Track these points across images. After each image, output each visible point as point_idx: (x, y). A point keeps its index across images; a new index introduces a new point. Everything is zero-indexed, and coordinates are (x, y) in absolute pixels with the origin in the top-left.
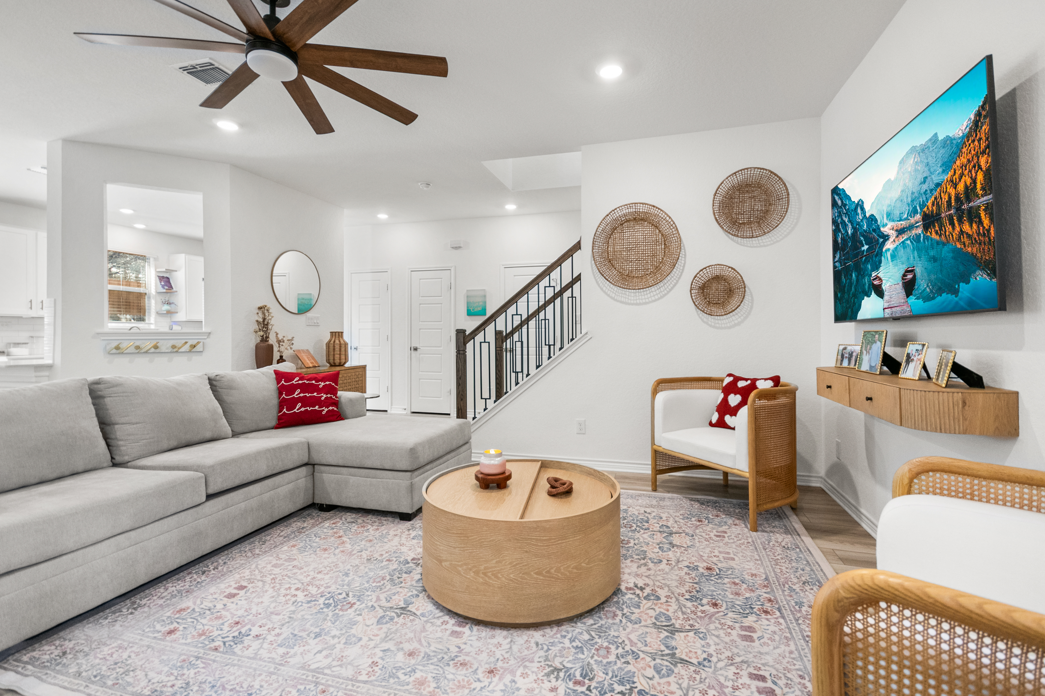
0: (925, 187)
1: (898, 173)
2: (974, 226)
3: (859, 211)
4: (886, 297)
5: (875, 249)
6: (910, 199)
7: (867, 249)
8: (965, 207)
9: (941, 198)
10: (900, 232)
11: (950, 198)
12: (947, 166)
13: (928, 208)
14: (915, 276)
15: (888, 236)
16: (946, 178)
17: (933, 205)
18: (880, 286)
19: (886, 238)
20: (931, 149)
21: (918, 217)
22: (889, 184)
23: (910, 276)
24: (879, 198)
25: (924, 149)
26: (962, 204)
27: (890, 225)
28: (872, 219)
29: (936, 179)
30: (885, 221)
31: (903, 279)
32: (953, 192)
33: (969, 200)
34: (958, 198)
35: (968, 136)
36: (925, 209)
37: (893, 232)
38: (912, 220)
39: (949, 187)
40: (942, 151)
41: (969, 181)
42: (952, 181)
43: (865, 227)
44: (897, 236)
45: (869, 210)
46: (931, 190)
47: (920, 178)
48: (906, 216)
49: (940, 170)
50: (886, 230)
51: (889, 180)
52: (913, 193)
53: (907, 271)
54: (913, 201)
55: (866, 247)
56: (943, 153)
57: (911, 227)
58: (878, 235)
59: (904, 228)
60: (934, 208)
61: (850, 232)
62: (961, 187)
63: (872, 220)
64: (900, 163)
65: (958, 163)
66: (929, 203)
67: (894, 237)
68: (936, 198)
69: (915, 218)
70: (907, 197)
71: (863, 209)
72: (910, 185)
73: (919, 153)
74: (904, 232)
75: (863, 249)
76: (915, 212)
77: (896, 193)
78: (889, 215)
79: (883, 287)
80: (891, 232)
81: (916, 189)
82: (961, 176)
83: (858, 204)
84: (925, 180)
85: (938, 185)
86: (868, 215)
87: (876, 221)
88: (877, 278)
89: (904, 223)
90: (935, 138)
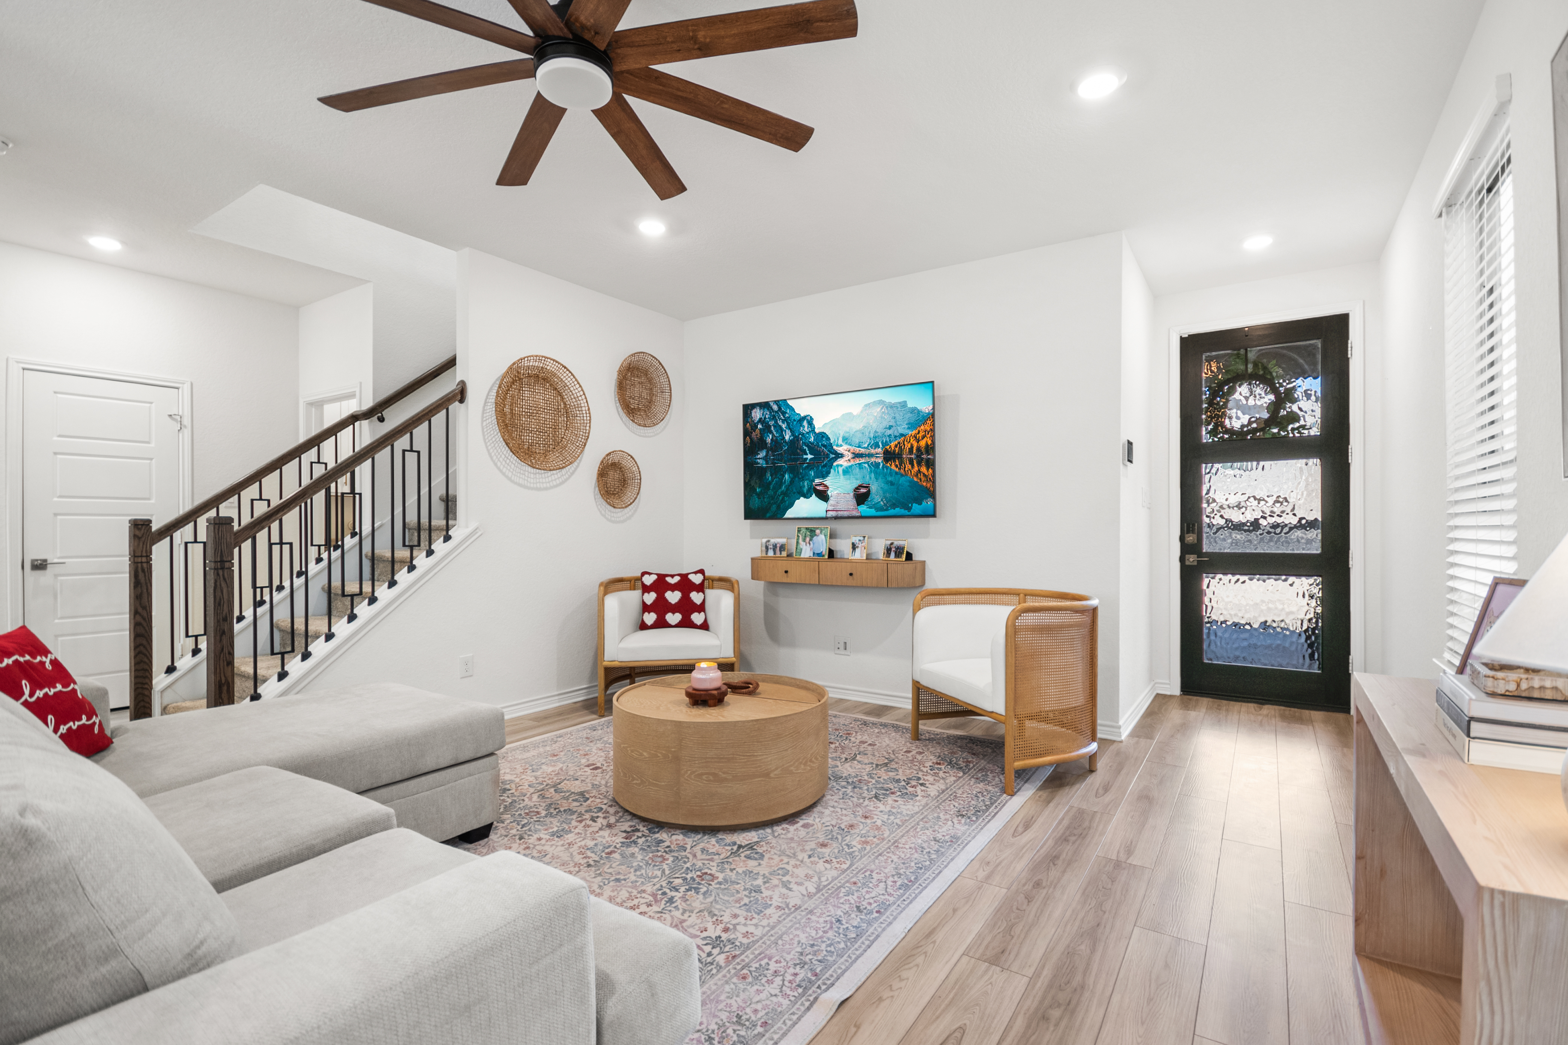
0: (889, 432)
1: (862, 412)
2: (930, 470)
3: (805, 423)
4: (831, 502)
5: (823, 462)
6: (872, 436)
7: (811, 459)
8: (924, 456)
9: (904, 445)
10: (857, 456)
11: (912, 447)
12: (912, 426)
13: (890, 447)
14: (869, 492)
15: (842, 454)
16: (910, 433)
17: (896, 446)
18: (825, 492)
19: (839, 456)
20: (899, 409)
21: (879, 450)
22: (848, 416)
23: (863, 490)
24: (834, 422)
25: (892, 406)
26: (922, 454)
27: (845, 447)
28: (823, 435)
29: (901, 430)
30: (840, 442)
31: (855, 491)
32: (915, 445)
33: (928, 453)
34: (919, 449)
36: (888, 447)
37: (849, 454)
38: (873, 451)
39: (912, 440)
40: (909, 415)
41: (929, 442)
42: (916, 437)
43: (812, 439)
44: (853, 458)
45: (819, 427)
46: (895, 437)
47: (886, 424)
48: (866, 445)
49: (906, 426)
50: (840, 450)
51: (850, 413)
52: (876, 432)
53: (861, 486)
54: (875, 437)
55: (810, 456)
56: (913, 418)
57: (870, 455)
58: (829, 451)
59: (862, 454)
60: (897, 449)
61: (787, 438)
62: (923, 443)
63: (823, 437)
64: (866, 406)
65: (922, 427)
66: (893, 444)
67: (849, 458)
68: (899, 443)
69: (876, 450)
70: (870, 433)
71: (810, 423)
72: (875, 425)
73: (887, 407)
74: (862, 457)
75: (805, 456)
76: (877, 446)
77: (856, 426)
78: (845, 439)
79: (829, 493)
80: (846, 453)
81: (880, 430)
82: (923, 437)
83: (804, 418)
84: (890, 427)
85: (902, 435)
86: (817, 431)
87: (828, 439)
88: (821, 484)
89: (862, 451)
90: (904, 404)
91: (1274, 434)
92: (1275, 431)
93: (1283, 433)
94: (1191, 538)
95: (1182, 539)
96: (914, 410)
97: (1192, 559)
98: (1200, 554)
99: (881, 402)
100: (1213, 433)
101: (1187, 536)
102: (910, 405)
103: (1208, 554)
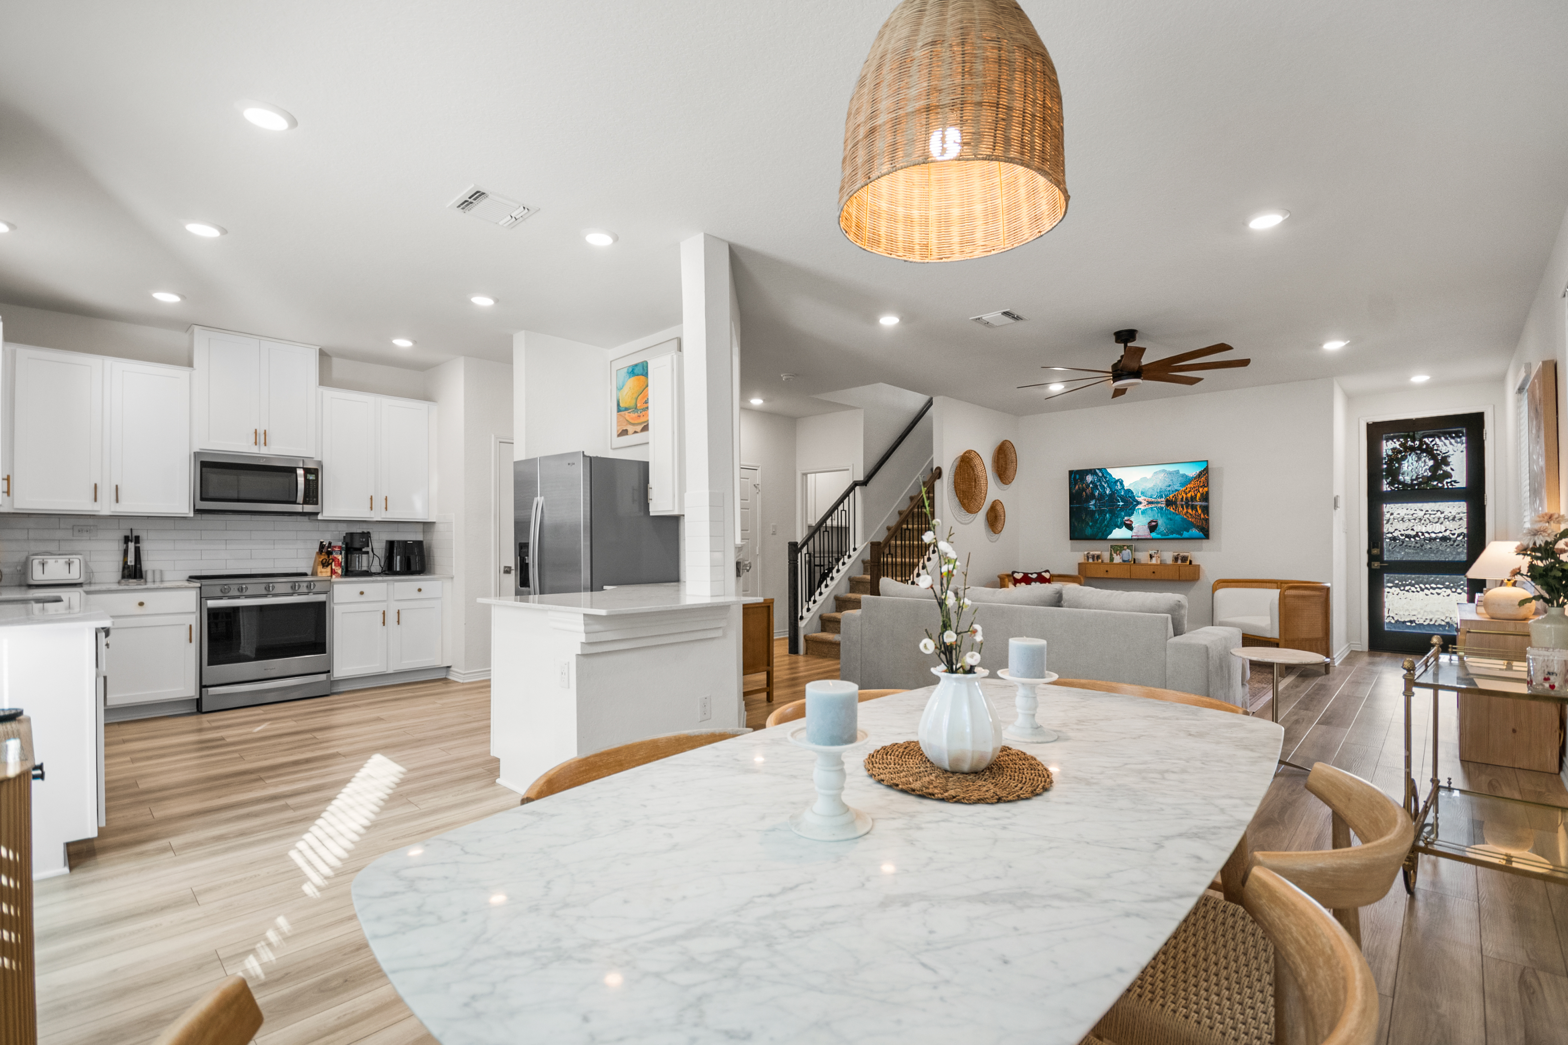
0: (1169, 489)
1: (1151, 479)
3: (1118, 484)
4: (1134, 531)
5: (1129, 506)
6: (1158, 491)
7: (1122, 505)
9: (1178, 496)
10: (1150, 503)
11: (1183, 498)
12: (1182, 485)
13: (1170, 498)
14: (1157, 525)
16: (1181, 489)
17: (1173, 497)
18: (1131, 525)
19: (1139, 503)
20: (1175, 475)
21: (1163, 499)
22: (1144, 479)
23: (1154, 524)
24: (1136, 483)
25: (1170, 473)
27: (1143, 498)
28: (1129, 491)
29: (1176, 488)
30: (1140, 495)
32: (1185, 496)
33: (1192, 501)
34: (1187, 499)
35: (1195, 478)
36: (1168, 498)
37: (1145, 502)
38: (1159, 500)
39: (1183, 493)
40: (1181, 478)
42: (1185, 492)
43: (1123, 493)
44: (1147, 504)
45: (1127, 486)
46: (1173, 491)
47: (1167, 484)
48: (1155, 497)
49: (1179, 485)
50: (1140, 499)
52: (1161, 489)
53: (1152, 521)
54: (1160, 492)
55: (1121, 503)
56: (1183, 480)
57: (1158, 503)
58: (1133, 500)
59: (1153, 502)
60: (1174, 499)
61: (1108, 492)
62: (1189, 495)
64: (1156, 474)
65: (1189, 486)
66: (1171, 496)
67: (1145, 504)
68: (1175, 495)
69: (1161, 500)
70: (1157, 489)
71: (1122, 483)
72: (1160, 485)
73: (1168, 474)
74: (1153, 504)
75: (1119, 503)
76: (1162, 497)
77: (1149, 485)
78: (1143, 493)
79: (1133, 525)
80: (1143, 501)
81: (1164, 488)
82: (1189, 491)
83: (1118, 480)
84: (1169, 486)
85: (1177, 490)
86: (1126, 488)
87: (1132, 493)
88: (1128, 520)
89: (1153, 500)
90: (1177, 472)
91: (1434, 485)
92: (1435, 483)
93: (1440, 485)
94: (1375, 551)
95: (1369, 552)
96: (1183, 476)
97: (1376, 565)
98: (1382, 561)
99: (1164, 471)
100: (1390, 484)
101: (1372, 550)
102: (1181, 472)
103: (1387, 562)
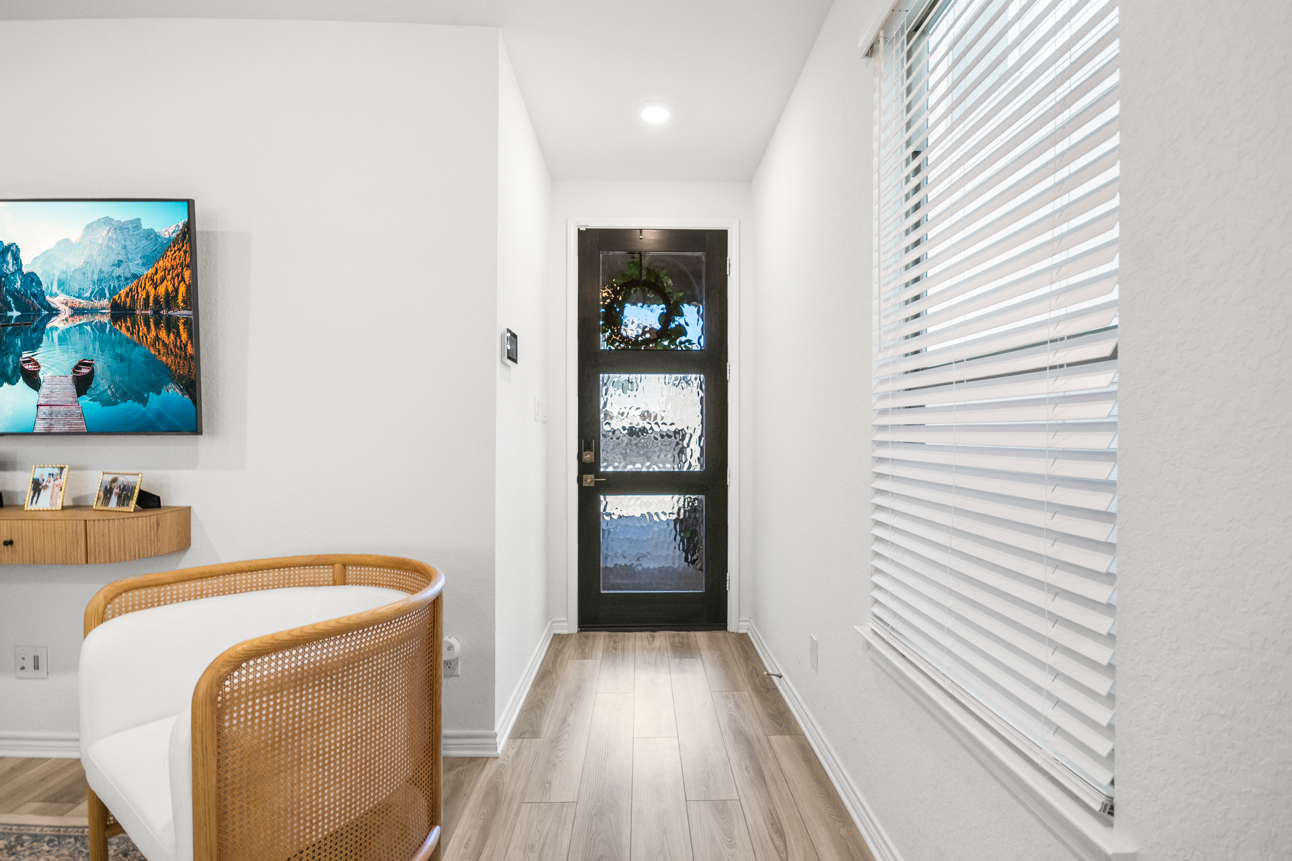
0: (118, 271)
1: (82, 237)
3: (9, 258)
4: (44, 390)
5: (33, 321)
6: (96, 277)
7: (18, 317)
8: (164, 312)
9: (138, 293)
10: (77, 312)
11: (148, 296)
12: (149, 260)
13: (119, 297)
14: (92, 372)
15: (57, 310)
16: (145, 273)
17: (127, 295)
18: (35, 373)
19: (53, 312)
20: (131, 233)
21: (106, 302)
22: (65, 245)
23: (85, 371)
24: (47, 256)
25: (121, 228)
26: (161, 308)
27: (62, 297)
28: (32, 278)
29: (134, 268)
30: (55, 289)
31: (74, 372)
32: (152, 292)
33: (168, 307)
34: (157, 300)
35: (175, 242)
36: (117, 297)
37: (67, 308)
38: (97, 304)
39: (148, 284)
40: (144, 242)
41: (170, 288)
42: (153, 280)
43: (18, 285)
44: (72, 316)
45: (28, 263)
46: (127, 279)
47: (114, 258)
48: (88, 295)
49: (140, 261)
50: (55, 302)
51: (68, 240)
52: (101, 271)
53: (82, 364)
54: (100, 280)
55: (15, 314)
57: (94, 311)
58: (41, 304)
59: (83, 309)
60: (128, 300)
62: (161, 290)
63: (32, 280)
64: (88, 227)
65: (161, 263)
66: (123, 292)
67: (67, 315)
68: (131, 290)
69: (102, 302)
70: (93, 273)
71: (16, 258)
72: (99, 260)
73: (115, 229)
74: (83, 314)
75: (9, 314)
76: (102, 295)
77: (75, 261)
78: (61, 284)
79: (41, 376)
80: (62, 307)
81: (106, 269)
82: (163, 279)
83: (8, 249)
84: (119, 264)
85: (135, 276)
86: (25, 270)
87: (39, 284)
88: (30, 361)
89: (84, 303)
90: (137, 224)
96: (151, 235)
98: (597, 473)
99: (108, 221)
102: (145, 226)
103: (605, 474)
